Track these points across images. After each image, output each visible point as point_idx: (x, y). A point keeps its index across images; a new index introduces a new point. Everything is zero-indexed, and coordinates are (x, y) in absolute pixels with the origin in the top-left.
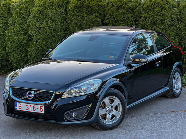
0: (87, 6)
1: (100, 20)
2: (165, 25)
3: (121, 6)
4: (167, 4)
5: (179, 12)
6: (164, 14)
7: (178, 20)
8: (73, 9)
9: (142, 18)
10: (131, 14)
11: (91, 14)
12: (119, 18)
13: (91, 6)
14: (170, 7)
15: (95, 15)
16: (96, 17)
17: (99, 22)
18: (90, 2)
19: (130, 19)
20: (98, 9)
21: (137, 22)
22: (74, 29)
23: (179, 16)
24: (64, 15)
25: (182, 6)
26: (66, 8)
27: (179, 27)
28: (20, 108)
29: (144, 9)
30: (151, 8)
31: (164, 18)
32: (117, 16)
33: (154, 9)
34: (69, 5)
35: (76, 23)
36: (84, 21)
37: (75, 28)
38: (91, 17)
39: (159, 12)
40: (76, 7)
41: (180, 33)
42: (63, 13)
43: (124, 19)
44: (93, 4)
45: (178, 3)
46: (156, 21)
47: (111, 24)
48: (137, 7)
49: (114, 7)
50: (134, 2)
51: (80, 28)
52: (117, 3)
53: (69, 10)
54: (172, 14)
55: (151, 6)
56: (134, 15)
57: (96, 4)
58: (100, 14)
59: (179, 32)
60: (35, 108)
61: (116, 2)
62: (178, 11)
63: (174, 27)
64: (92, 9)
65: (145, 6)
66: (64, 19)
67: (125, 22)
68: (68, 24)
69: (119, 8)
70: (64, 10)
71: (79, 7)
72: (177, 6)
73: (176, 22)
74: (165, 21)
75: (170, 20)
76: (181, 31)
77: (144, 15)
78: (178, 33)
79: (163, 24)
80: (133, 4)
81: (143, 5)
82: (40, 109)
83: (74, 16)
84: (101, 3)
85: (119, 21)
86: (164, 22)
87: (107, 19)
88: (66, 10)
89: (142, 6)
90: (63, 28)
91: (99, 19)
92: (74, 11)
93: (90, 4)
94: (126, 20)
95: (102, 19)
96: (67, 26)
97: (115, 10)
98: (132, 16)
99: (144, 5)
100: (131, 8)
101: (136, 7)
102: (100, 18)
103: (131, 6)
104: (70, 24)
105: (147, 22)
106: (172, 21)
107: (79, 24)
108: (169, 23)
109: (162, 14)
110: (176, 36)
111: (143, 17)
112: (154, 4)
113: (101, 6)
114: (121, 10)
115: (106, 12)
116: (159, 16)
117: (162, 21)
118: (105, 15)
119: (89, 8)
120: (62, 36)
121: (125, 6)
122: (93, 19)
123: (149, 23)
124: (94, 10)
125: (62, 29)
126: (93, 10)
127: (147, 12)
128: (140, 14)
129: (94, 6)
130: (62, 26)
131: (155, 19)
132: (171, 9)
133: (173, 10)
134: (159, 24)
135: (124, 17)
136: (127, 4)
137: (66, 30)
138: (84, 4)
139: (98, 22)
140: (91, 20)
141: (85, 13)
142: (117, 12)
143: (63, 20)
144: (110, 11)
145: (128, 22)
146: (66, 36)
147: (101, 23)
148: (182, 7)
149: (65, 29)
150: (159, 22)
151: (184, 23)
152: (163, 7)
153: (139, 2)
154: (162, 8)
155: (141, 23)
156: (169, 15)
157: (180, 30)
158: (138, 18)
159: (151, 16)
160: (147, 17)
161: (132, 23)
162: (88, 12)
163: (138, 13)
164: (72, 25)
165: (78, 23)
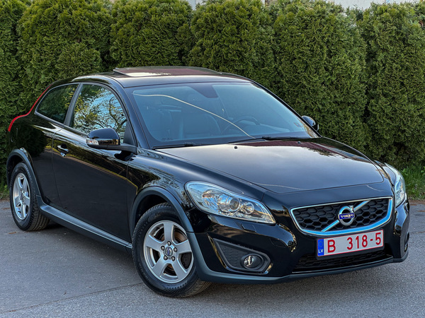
0: (67, 21)
1: (98, 52)
2: (247, 64)
3: (147, 20)
4: (250, 15)
5: (276, 34)
6: (243, 39)
7: (274, 53)
8: (32, 28)
9: (195, 48)
10: (170, 38)
11: (77, 38)
12: (141, 48)
13: (76, 20)
14: (256, 24)
15: (87, 42)
16: (89, 46)
17: (97, 58)
18: (73, 12)
19: (167, 50)
20: (93, 28)
21: (184, 58)
22: (36, 73)
23: (277, 42)
24: (12, 42)
25: (282, 20)
26: (15, 26)
27: (277, 69)
28: (332, 249)
29: (198, 28)
30: (214, 25)
31: (244, 48)
32: (137, 44)
33: (220, 27)
34: (23, 18)
35: (42, 60)
36: (60, 56)
37: (38, 73)
38: (76, 46)
39: (232, 35)
40: (38, 23)
41: (279, 82)
42: (8, 36)
43: (154, 49)
44: (81, 15)
45: (272, 14)
46: (227, 54)
47: (124, 62)
48: (183, 22)
49: (129, 23)
50: (176, 12)
51: (50, 72)
52: (137, 13)
53: (23, 29)
54: (261, 39)
55: (215, 21)
56: (176, 42)
57: (87, 16)
58: (97, 39)
59: (278, 79)
60: (366, 240)
61: (133, 10)
62: (274, 33)
63: (266, 68)
64: (79, 28)
65: (201, 21)
66: (11, 51)
67: (156, 58)
68: (21, 62)
69: (141, 24)
70: (10, 30)
71: (45, 24)
72: (270, 21)
73: (271, 56)
74: (247, 55)
75: (257, 52)
76: (282, 76)
77: (200, 41)
78: (274, 82)
79: (242, 60)
80: (173, 16)
81: (195, 17)
82: (377, 238)
83: (34, 44)
84: (98, 12)
85: (143, 54)
86: (244, 57)
87: (116, 50)
88: (14, 31)
89: (193, 20)
90: (10, 73)
91: (95, 51)
92: (33, 32)
93: (74, 16)
94: (159, 52)
95: (103, 50)
96: (19, 67)
97: (132, 30)
98: (173, 44)
99: (197, 19)
100: (168, 24)
101: (181, 22)
102: (97, 49)
103: (169, 21)
104: (27, 62)
105: (208, 57)
106: (262, 54)
107: (49, 62)
108: (256, 59)
109: (239, 40)
110: (271, 87)
111: (198, 46)
112: (221, 15)
113: (100, 19)
114: (145, 30)
115: (111, 34)
116: (233, 43)
117: (239, 54)
118: (109, 42)
119: (70, 24)
120: (9, 92)
121: (156, 21)
122: (81, 50)
123: (211, 60)
124: (84, 31)
125: (6, 74)
126: (80, 30)
127: (206, 33)
128: (189, 39)
129: (82, 21)
130: (6, 66)
131: (224, 50)
132: (258, 27)
133: (263, 30)
134: (233, 60)
135: (153, 47)
136: (159, 15)
137: (17, 77)
138: (59, 15)
139: (94, 59)
140: (77, 53)
141: (63, 38)
142: (137, 34)
143: (8, 53)
144: (120, 32)
145: (163, 58)
146: (16, 91)
147: (100, 60)
148: (281, 24)
149: (13, 76)
150: (234, 56)
151: (288, 60)
152: (241, 24)
153: (186, 11)
154: (239, 26)
155: (194, 58)
156: (254, 42)
157: (278, 73)
158: (186, 49)
159: (216, 43)
160: (207, 45)
161: (173, 59)
162: (69, 34)
163: (185, 37)
164: (31, 66)
165: (46, 61)
